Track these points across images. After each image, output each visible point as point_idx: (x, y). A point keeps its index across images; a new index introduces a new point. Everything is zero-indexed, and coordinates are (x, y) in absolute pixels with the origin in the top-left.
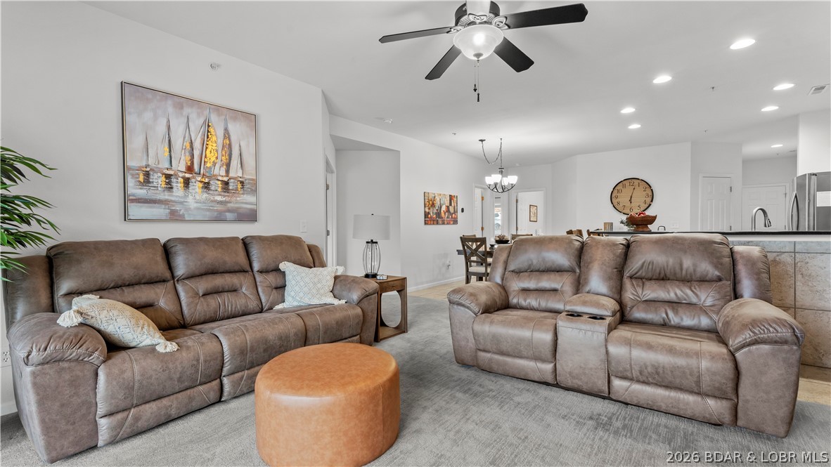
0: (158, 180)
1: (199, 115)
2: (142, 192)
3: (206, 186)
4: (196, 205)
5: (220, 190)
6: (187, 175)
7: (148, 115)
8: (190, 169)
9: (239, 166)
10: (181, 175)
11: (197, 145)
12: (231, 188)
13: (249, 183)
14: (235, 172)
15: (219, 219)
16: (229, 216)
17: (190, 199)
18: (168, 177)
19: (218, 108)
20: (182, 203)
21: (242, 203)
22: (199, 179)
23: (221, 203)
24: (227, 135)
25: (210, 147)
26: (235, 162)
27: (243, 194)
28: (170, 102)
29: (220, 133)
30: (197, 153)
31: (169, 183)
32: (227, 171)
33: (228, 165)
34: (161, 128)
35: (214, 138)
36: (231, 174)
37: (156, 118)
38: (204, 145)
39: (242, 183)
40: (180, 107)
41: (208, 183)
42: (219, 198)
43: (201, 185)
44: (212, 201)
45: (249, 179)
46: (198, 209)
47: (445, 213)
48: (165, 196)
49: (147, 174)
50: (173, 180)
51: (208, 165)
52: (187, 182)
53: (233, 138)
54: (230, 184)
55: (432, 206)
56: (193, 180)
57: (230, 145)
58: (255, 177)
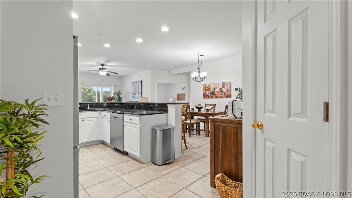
0: (134, 94)
1: (136, 84)
8: (136, 92)
15: (138, 98)
17: (136, 96)
25: (137, 88)
29: (138, 85)
33: (139, 90)
37: (134, 85)
42: (138, 95)
43: (136, 94)
47: (218, 93)
51: (137, 90)
54: (139, 93)
55: (208, 90)
57: (139, 87)
58: (141, 91)
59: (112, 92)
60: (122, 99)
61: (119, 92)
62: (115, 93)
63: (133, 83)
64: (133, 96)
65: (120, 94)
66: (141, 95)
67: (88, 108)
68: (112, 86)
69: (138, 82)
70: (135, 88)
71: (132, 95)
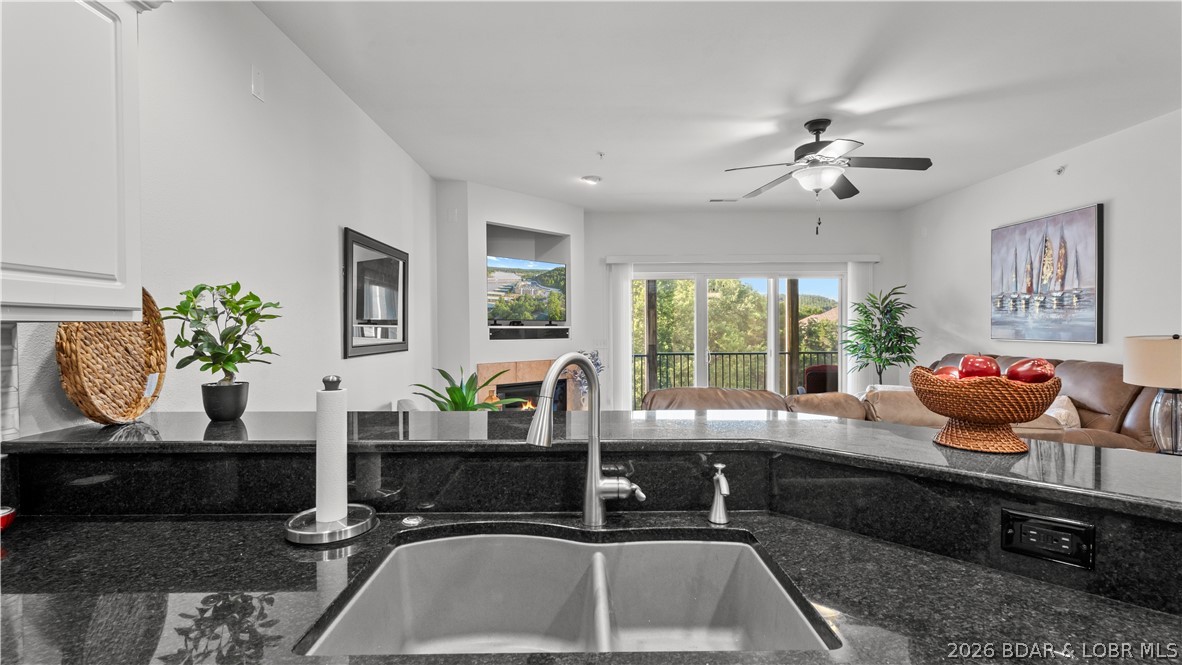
0: (1009, 305)
1: (1038, 234)
2: (998, 316)
3: (1043, 306)
4: (1035, 325)
5: (1055, 307)
6: (1027, 297)
7: (1004, 250)
8: (1030, 290)
9: (1075, 275)
10: (1023, 297)
11: (1036, 265)
12: (1065, 303)
13: (1086, 295)
14: (1072, 284)
15: (1053, 338)
16: (1063, 335)
17: (1029, 319)
18: (1015, 301)
19: (1054, 219)
20: (1023, 323)
21: (1078, 320)
22: (1036, 298)
23: (1055, 321)
24: (1063, 243)
25: (1046, 263)
26: (1071, 273)
27: (1078, 309)
28: (1017, 232)
29: (1055, 243)
30: (1035, 272)
31: (1014, 306)
32: (1062, 285)
33: (1063, 278)
34: (1011, 258)
35: (1051, 252)
36: (1066, 288)
37: (1008, 250)
38: (1042, 263)
39: (1078, 296)
40: (1024, 232)
41: (1044, 302)
42: (1053, 316)
43: (1038, 304)
44: (1048, 320)
45: (1087, 290)
46: (1034, 328)
48: (1011, 319)
49: (1001, 301)
50: (1018, 303)
51: (1045, 282)
52: (1027, 303)
53: (1069, 245)
54: (1065, 299)
56: (1032, 300)
57: (1066, 256)
58: (1094, 286)
59: (852, 297)
60: (914, 340)
61: (892, 298)
62: (866, 303)
63: (999, 235)
64: (995, 323)
65: (899, 310)
66: (1092, 314)
67: (719, 516)
68: (850, 268)
69: (1071, 216)
70: (1023, 267)
71: (988, 312)
